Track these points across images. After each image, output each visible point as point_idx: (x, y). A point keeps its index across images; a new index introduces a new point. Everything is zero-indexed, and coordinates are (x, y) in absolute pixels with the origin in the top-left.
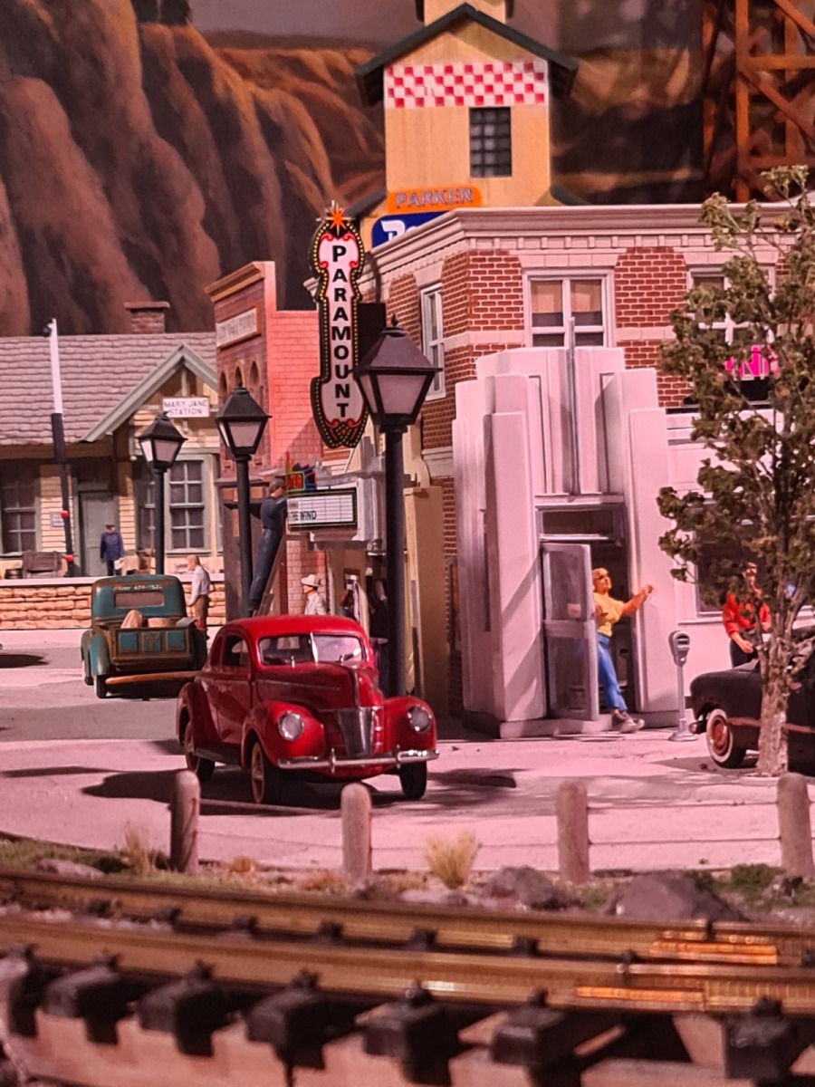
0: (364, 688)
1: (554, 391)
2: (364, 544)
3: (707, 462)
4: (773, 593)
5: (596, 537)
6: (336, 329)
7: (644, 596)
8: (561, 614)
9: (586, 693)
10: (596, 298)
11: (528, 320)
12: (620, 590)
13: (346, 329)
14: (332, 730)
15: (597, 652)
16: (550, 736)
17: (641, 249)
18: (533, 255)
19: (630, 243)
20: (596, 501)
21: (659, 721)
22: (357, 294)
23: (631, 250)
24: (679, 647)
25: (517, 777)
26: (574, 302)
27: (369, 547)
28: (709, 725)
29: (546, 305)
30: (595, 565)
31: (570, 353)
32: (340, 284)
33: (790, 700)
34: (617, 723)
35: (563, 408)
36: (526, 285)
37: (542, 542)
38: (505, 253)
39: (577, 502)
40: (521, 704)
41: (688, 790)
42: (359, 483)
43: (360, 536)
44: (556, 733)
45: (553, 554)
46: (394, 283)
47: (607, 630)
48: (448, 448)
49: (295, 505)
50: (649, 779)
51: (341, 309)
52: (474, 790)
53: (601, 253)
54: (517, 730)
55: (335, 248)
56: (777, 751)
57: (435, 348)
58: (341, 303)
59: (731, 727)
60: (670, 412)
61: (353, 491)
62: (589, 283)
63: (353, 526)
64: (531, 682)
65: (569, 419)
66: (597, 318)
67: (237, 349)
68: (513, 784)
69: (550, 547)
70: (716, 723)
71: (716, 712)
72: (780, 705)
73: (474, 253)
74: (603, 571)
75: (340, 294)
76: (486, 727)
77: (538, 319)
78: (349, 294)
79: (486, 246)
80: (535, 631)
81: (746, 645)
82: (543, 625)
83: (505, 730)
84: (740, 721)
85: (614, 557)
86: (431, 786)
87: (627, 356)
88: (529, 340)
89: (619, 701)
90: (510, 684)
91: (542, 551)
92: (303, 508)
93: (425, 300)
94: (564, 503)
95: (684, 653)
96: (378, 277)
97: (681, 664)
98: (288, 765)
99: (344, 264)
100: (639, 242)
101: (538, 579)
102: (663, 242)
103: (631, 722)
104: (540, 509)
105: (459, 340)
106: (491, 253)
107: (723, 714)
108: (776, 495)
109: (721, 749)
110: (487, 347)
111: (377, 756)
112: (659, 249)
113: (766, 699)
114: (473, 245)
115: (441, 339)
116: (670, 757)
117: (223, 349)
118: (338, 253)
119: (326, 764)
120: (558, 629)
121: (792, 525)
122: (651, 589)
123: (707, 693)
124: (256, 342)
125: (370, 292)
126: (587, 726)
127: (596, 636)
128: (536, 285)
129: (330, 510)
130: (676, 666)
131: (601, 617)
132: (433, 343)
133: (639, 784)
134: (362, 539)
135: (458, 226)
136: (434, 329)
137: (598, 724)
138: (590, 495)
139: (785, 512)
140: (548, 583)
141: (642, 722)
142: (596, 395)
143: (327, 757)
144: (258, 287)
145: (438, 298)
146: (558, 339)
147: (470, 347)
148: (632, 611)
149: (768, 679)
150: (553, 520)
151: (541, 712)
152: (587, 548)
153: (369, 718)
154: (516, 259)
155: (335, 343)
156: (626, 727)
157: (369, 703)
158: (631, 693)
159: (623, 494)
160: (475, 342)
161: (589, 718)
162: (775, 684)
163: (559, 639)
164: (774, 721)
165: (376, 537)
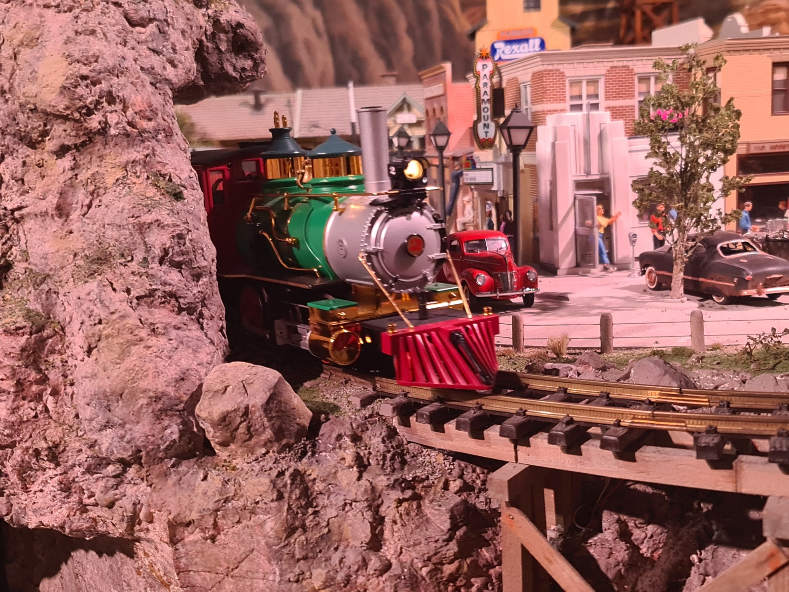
0: (510, 263)
1: (581, 130)
2: (496, 192)
3: (652, 169)
4: (680, 224)
5: (597, 192)
6: (483, 100)
7: (617, 217)
8: (583, 224)
9: (593, 255)
10: (597, 88)
11: (568, 98)
12: (607, 214)
13: (488, 100)
14: (497, 281)
15: (598, 241)
16: (577, 274)
17: (615, 67)
18: (571, 71)
19: (611, 64)
20: (597, 177)
21: (623, 267)
22: (492, 85)
23: (612, 68)
24: (633, 239)
25: (569, 296)
26: (587, 90)
27: (499, 193)
28: (647, 272)
29: (576, 92)
30: (598, 204)
31: (588, 115)
32: (485, 80)
33: (685, 268)
34: (605, 269)
35: (584, 139)
36: (567, 83)
37: (575, 195)
38: (559, 70)
39: (590, 178)
40: (566, 261)
41: (642, 304)
42: (495, 166)
43: (495, 188)
44: (580, 273)
45: (580, 200)
46: (508, 80)
47: (602, 231)
48: (533, 153)
49: (467, 175)
50: (625, 298)
51: (486, 92)
52: (553, 302)
53: (599, 69)
54: (564, 272)
55: (483, 65)
56: (679, 288)
57: (527, 109)
58: (485, 89)
59: (658, 275)
60: (629, 138)
61: (492, 169)
62: (593, 82)
63: (492, 184)
64: (569, 253)
65: (587, 143)
66: (597, 96)
67: (434, 100)
68: (568, 299)
69: (579, 197)
70: (650, 272)
71: (650, 268)
72: (681, 270)
73: (545, 71)
74: (600, 207)
75: (485, 84)
76: (551, 270)
77: (572, 97)
78: (489, 85)
79: (550, 67)
80: (572, 231)
81: (660, 237)
82: (575, 229)
83: (559, 272)
84: (661, 273)
85: (605, 200)
86: (536, 300)
87: (612, 116)
88: (568, 108)
89: (606, 260)
90: (562, 253)
91: (575, 198)
92: (470, 176)
93: (522, 89)
94: (584, 178)
95: (634, 241)
96: (500, 77)
97: (634, 246)
98: (480, 296)
99: (487, 71)
100: (615, 64)
101: (573, 210)
102: (625, 63)
103: (611, 269)
104: (575, 181)
105: (539, 107)
106: (552, 71)
107: (653, 269)
108: (682, 184)
109: (652, 283)
110: (550, 111)
111: (516, 291)
112: (624, 67)
113: (675, 267)
114: (545, 67)
115: (529, 106)
116: (628, 284)
117: (427, 99)
118: (484, 66)
119: (495, 295)
120: (581, 231)
121: (688, 196)
122: (620, 213)
123: (645, 260)
124: (443, 98)
125: (497, 83)
126: (593, 270)
127: (598, 233)
128: (572, 83)
129: (481, 177)
130: (631, 247)
131: (600, 226)
132: (526, 107)
133: (622, 301)
134: (496, 189)
135: (539, 59)
136: (526, 101)
137: (598, 269)
138: (595, 175)
139: (685, 190)
140: (577, 212)
141: (616, 268)
142: (598, 132)
143: (495, 292)
144: (443, 75)
145: (529, 89)
146: (579, 107)
147: (543, 111)
148: (612, 222)
149: (676, 259)
150: (580, 185)
151: (574, 264)
152: (595, 198)
153: (512, 276)
154: (563, 73)
155: (483, 106)
156: (609, 271)
157: (511, 270)
158: (610, 255)
159: (608, 174)
160: (545, 109)
161: (594, 267)
162: (679, 261)
163: (582, 235)
164: (678, 276)
165: (502, 189)
